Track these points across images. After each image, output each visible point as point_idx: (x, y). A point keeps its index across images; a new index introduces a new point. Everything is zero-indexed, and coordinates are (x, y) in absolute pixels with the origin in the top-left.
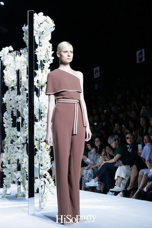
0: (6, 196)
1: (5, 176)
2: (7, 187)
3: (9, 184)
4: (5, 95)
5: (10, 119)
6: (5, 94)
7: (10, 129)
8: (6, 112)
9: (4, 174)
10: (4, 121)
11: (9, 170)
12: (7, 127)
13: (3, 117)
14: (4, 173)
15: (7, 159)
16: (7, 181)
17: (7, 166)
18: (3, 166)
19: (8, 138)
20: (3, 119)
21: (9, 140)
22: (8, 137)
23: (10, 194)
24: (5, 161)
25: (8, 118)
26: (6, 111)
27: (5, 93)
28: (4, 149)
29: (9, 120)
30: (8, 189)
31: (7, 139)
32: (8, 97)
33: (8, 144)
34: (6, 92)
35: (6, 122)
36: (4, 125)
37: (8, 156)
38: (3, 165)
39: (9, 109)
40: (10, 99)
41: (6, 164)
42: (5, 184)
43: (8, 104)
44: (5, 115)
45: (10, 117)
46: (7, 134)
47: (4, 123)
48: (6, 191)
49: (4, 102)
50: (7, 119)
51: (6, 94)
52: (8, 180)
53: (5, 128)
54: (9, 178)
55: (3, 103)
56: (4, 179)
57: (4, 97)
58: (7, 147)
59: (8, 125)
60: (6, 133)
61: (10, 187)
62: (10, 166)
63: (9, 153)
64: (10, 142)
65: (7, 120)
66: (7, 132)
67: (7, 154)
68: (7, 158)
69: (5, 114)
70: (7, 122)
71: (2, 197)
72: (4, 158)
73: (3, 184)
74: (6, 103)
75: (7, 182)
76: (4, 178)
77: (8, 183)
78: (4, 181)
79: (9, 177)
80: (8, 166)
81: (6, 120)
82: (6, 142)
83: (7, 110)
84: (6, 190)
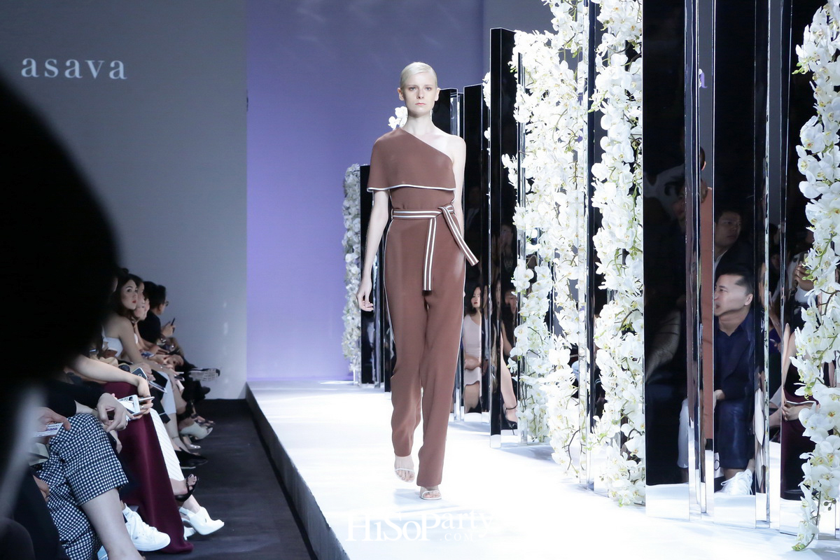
0: (814, 544)
1: (809, 446)
2: (823, 502)
3: (830, 488)
4: (808, 35)
5: (834, 155)
6: (807, 27)
7: (832, 205)
8: (814, 119)
9: (804, 434)
10: (799, 165)
11: (832, 415)
12: (817, 199)
13: (798, 147)
14: (804, 429)
15: (821, 358)
16: (821, 468)
17: (820, 391)
18: (798, 393)
19: (821, 253)
20: (795, 157)
21: (828, 264)
22: (822, 250)
23: (834, 538)
24: (810, 369)
25: (825, 151)
26: (814, 113)
27: (810, 22)
28: (803, 310)
29: (828, 161)
30: (824, 509)
31: (816, 261)
32: (823, 42)
33: (822, 284)
34: (815, 16)
35: (813, 170)
36: (803, 186)
37: (823, 344)
38: (800, 386)
39: (830, 102)
40: (833, 52)
41: (813, 384)
42: (808, 487)
43: (821, 77)
44: (808, 136)
45: (831, 145)
46: (819, 233)
47: (804, 178)
48: (816, 519)
49: (804, 65)
50: (820, 155)
51: (813, 25)
52: (826, 464)
53: (809, 200)
54: (832, 455)
55: (796, 72)
56: (805, 461)
57: (801, 43)
58: (817, 299)
59: (822, 188)
60: (810, 225)
61: (834, 502)
62: (833, 396)
63: (831, 331)
64: (834, 272)
65: (819, 160)
66: (815, 220)
67: (819, 333)
68: (818, 352)
69: (807, 131)
70: (818, 170)
71: (797, 549)
72: (801, 353)
73: (801, 484)
74: (810, 73)
75: (821, 476)
76: (803, 456)
77: (823, 481)
78: (805, 467)
79: (829, 450)
80: (823, 395)
81: (811, 158)
82: (815, 275)
83: (819, 108)
84: (815, 514)
